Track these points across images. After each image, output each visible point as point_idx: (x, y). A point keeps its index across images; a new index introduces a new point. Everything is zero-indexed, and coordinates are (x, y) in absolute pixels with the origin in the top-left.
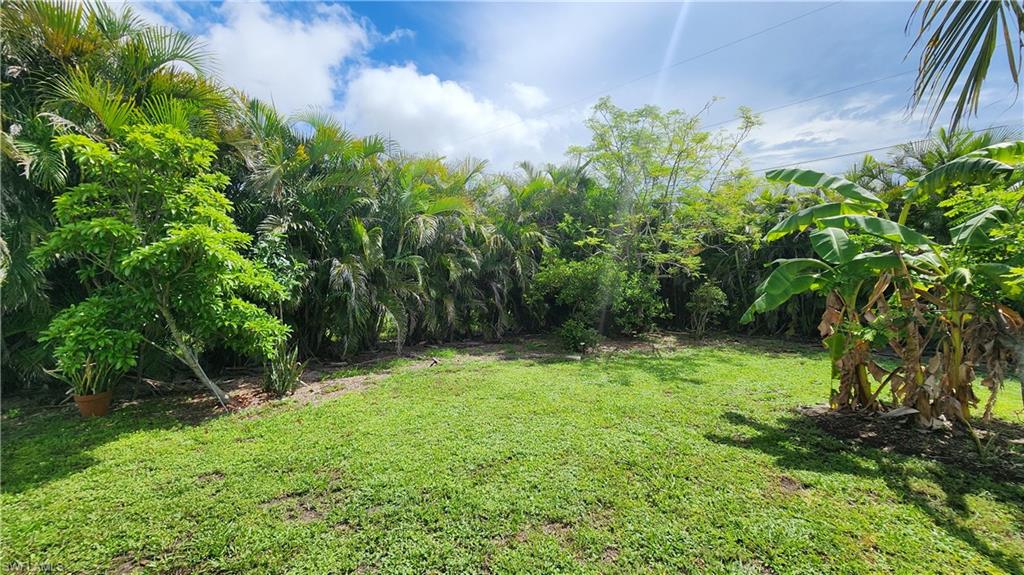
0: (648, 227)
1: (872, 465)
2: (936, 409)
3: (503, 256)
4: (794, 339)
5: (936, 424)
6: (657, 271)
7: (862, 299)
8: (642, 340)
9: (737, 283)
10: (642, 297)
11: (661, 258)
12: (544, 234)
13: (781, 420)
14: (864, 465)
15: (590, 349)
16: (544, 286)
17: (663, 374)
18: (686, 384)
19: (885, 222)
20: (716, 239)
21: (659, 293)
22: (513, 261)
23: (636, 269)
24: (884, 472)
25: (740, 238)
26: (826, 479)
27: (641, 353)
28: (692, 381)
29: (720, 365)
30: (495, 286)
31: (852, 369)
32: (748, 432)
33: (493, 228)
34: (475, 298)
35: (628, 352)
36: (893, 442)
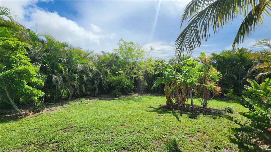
0: (132, 69)
1: (171, 112)
2: (181, 103)
3: (98, 74)
4: (160, 93)
5: (180, 105)
6: (134, 79)
7: (170, 85)
8: (130, 95)
9: (150, 82)
10: (130, 85)
11: (135, 76)
12: (108, 69)
13: (158, 107)
14: (170, 112)
15: (119, 97)
16: (108, 82)
17: (136, 101)
18: (141, 103)
19: (173, 71)
20: (146, 72)
21: (134, 84)
22: (100, 75)
23: (129, 78)
24: (173, 113)
25: (150, 72)
26: (165, 114)
27: (131, 97)
28: (142, 102)
29: (147, 99)
30: (96, 82)
31: (169, 97)
32: (153, 109)
33: (95, 68)
34: (90, 85)
35: (128, 97)
36: (174, 109)
